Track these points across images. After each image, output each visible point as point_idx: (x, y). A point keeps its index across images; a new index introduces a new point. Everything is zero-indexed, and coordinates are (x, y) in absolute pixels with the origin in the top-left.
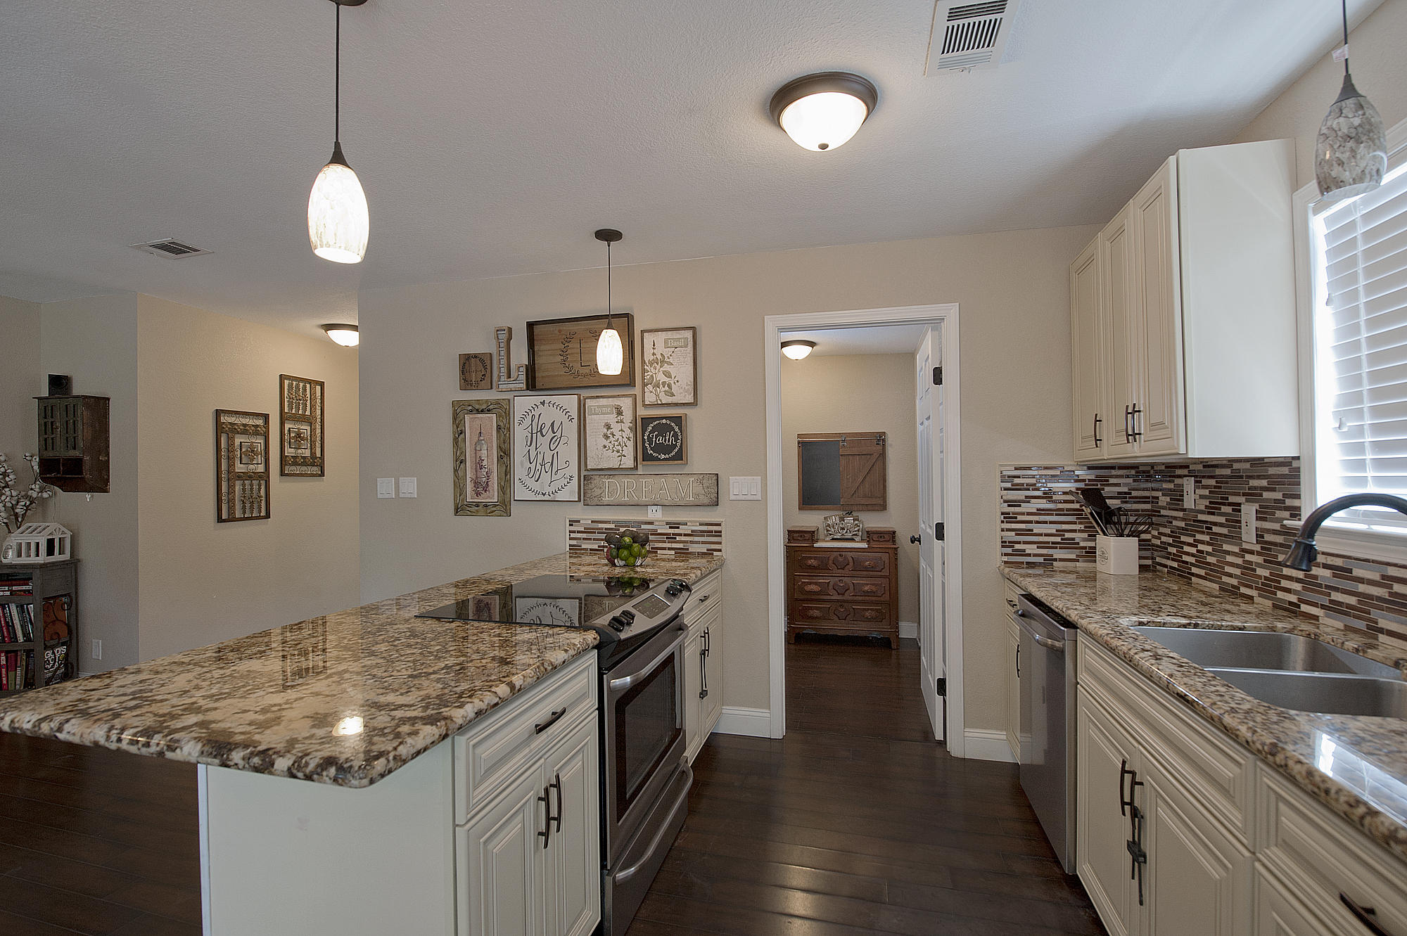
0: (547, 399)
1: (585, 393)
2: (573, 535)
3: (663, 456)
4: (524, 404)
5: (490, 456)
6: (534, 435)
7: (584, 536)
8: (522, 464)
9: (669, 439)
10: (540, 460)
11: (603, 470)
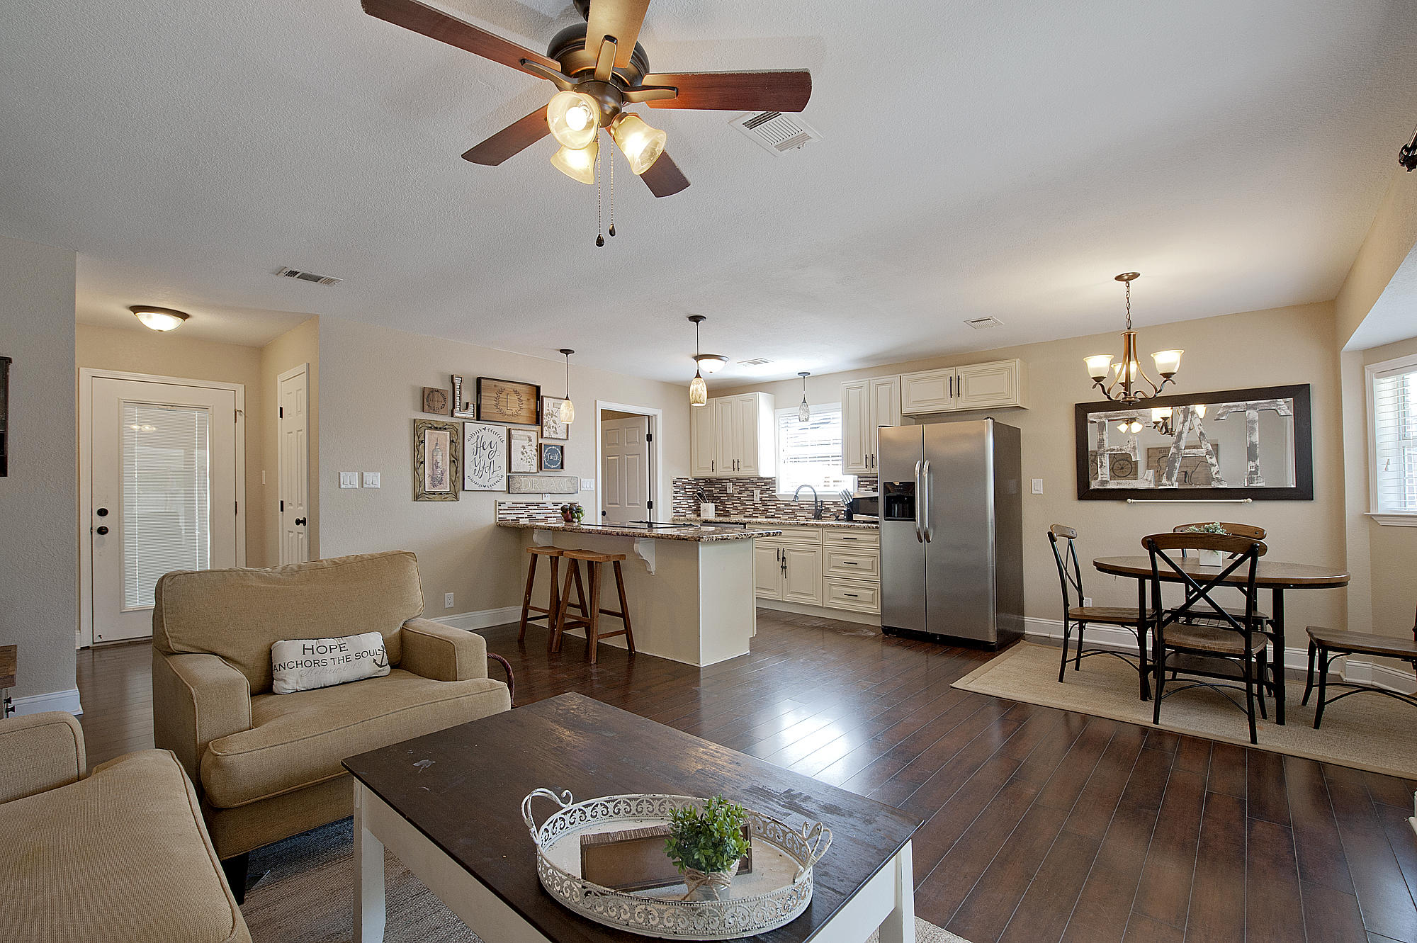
0: (487, 427)
1: (509, 426)
2: (501, 512)
3: (553, 467)
4: (471, 428)
5: (444, 460)
6: (479, 449)
7: (508, 512)
8: (470, 466)
9: (555, 457)
10: (482, 465)
11: (521, 472)
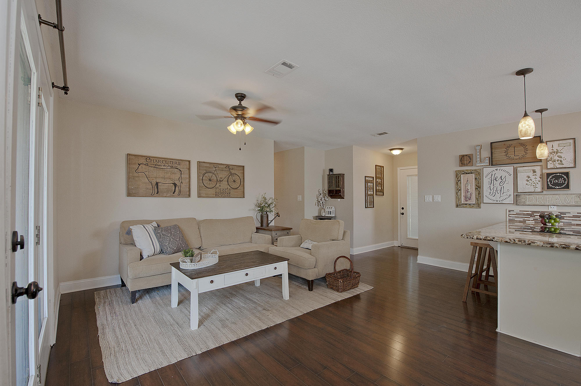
0: (498, 168)
1: (515, 165)
2: (510, 215)
3: (557, 187)
4: (487, 171)
5: (472, 188)
6: (493, 181)
7: (516, 216)
8: (487, 191)
9: (561, 181)
10: (495, 189)
11: (526, 192)
